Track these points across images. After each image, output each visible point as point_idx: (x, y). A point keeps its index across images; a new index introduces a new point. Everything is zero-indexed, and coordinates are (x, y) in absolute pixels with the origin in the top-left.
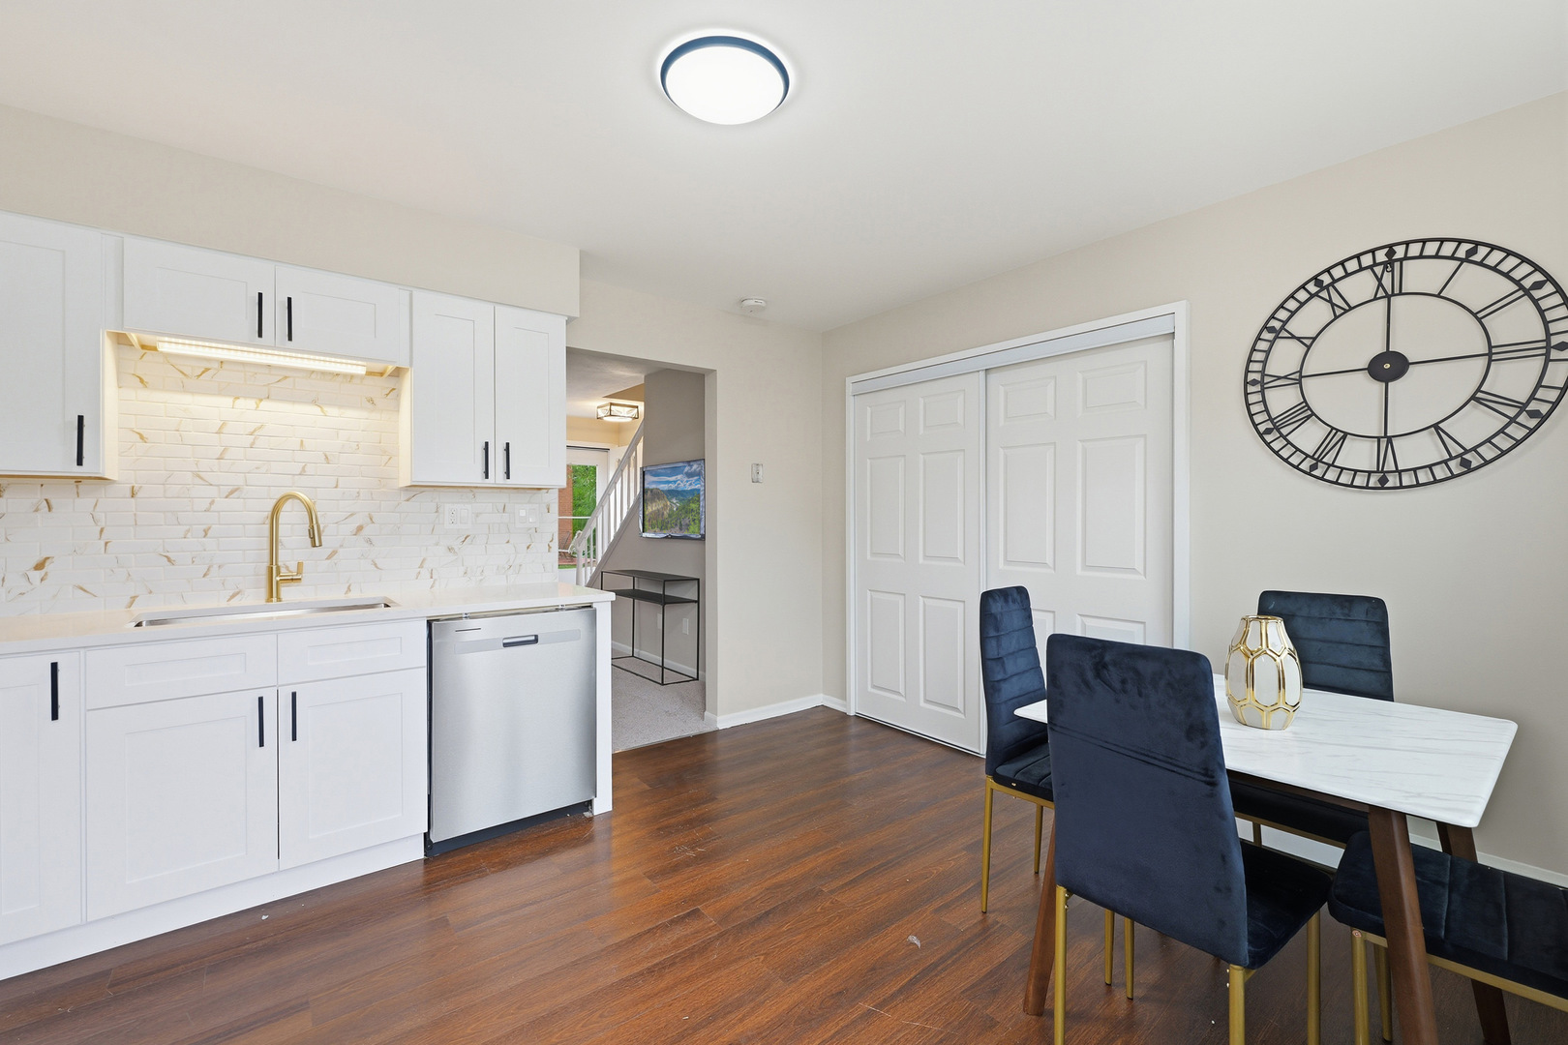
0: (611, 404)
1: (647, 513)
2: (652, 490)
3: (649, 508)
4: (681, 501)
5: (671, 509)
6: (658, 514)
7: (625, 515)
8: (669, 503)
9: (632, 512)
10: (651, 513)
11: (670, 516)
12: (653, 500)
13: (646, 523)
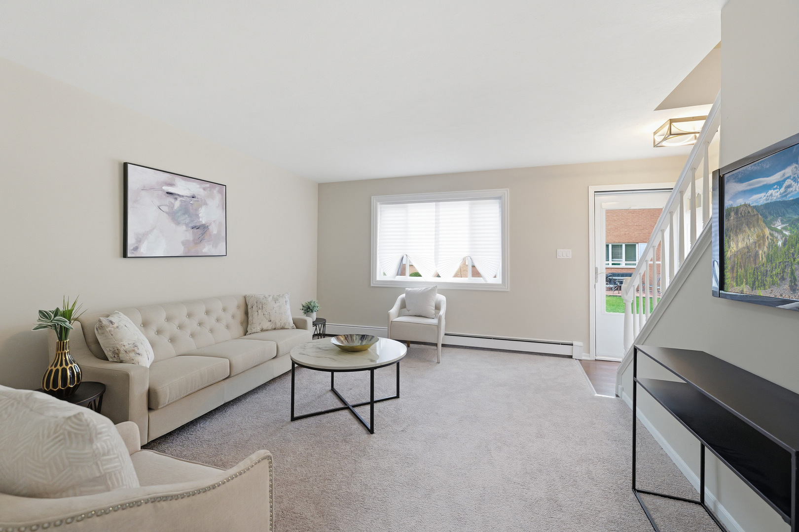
0: (672, 121)
1: (728, 254)
2: (737, 210)
3: (733, 244)
4: (793, 223)
5: (772, 245)
6: (749, 254)
7: (687, 249)
8: (767, 232)
9: (700, 247)
10: (735, 255)
11: (770, 259)
12: (738, 229)
13: (728, 275)
